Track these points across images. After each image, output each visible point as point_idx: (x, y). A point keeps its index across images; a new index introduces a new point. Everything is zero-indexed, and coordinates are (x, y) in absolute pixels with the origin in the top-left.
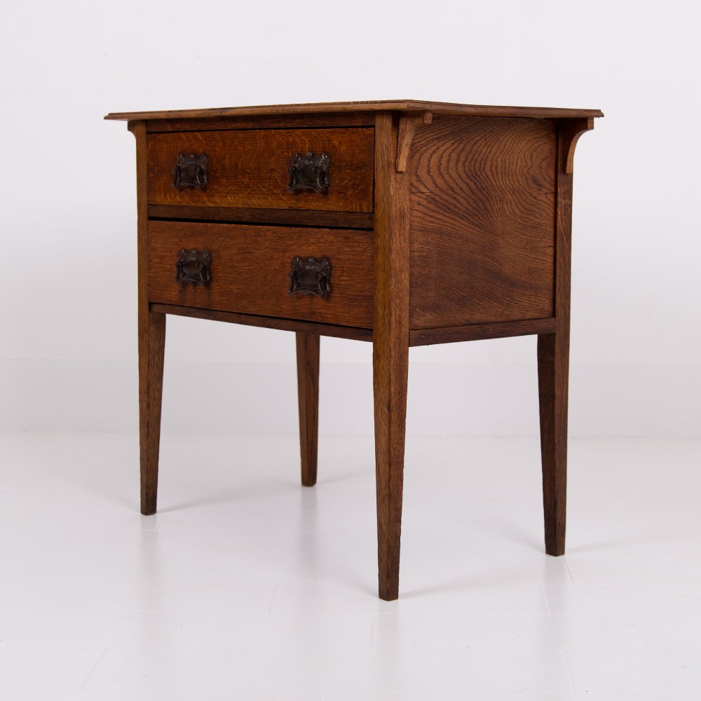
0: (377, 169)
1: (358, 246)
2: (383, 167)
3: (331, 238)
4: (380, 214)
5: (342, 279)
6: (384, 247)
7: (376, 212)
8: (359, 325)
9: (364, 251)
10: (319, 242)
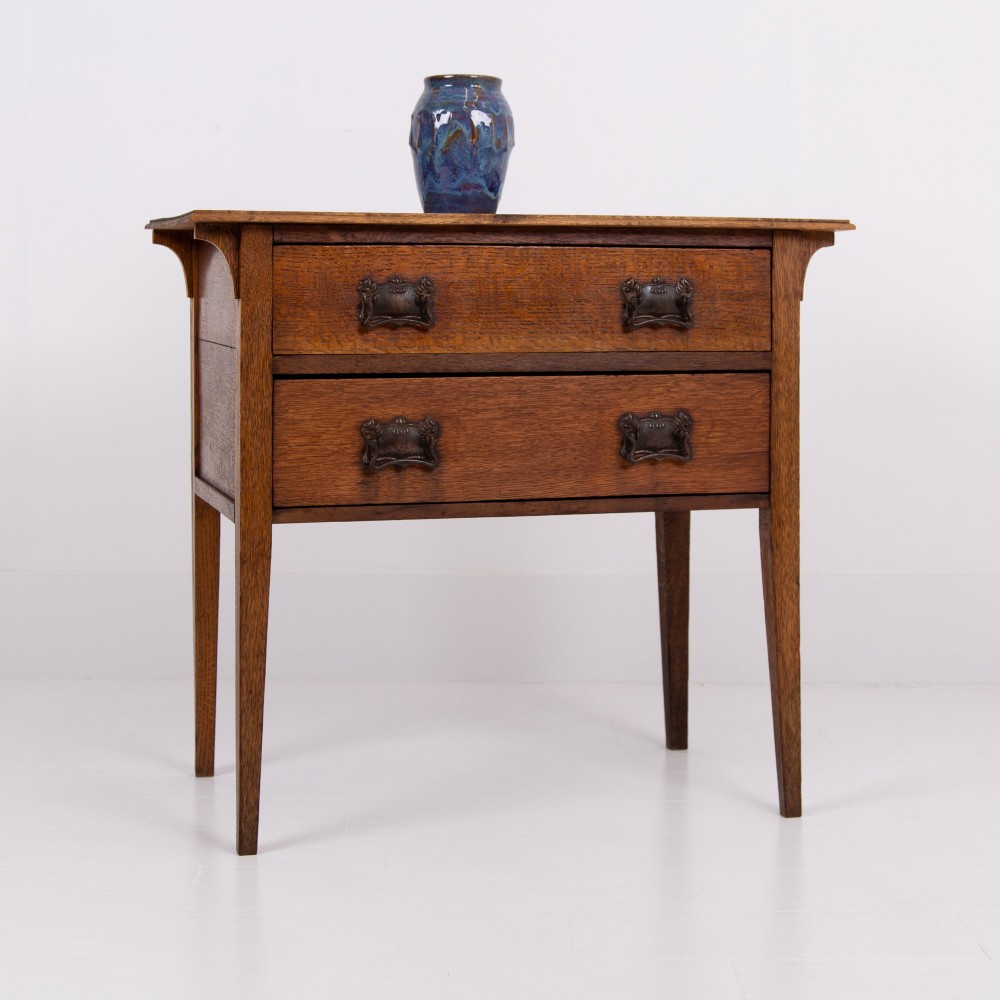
0: (776, 299)
1: (742, 393)
2: (787, 296)
3: (693, 385)
4: (782, 353)
5: (710, 435)
6: (788, 391)
7: (776, 349)
8: (743, 490)
9: (751, 399)
10: (669, 391)
